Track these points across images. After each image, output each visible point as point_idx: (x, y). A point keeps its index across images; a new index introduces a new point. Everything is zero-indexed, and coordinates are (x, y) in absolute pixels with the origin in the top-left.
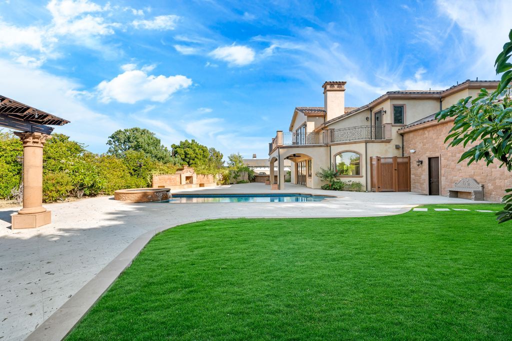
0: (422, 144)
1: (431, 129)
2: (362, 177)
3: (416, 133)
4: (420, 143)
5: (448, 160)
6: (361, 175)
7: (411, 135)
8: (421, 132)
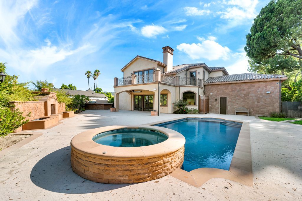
0: (217, 91)
1: (222, 85)
2: (196, 106)
3: (213, 86)
4: (216, 91)
5: (231, 99)
6: (196, 105)
7: (210, 86)
8: (216, 86)
